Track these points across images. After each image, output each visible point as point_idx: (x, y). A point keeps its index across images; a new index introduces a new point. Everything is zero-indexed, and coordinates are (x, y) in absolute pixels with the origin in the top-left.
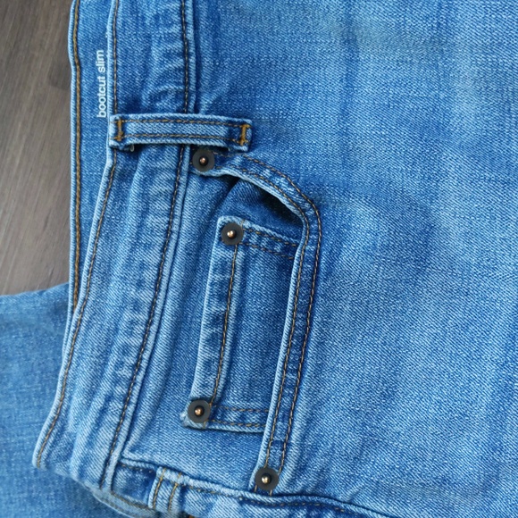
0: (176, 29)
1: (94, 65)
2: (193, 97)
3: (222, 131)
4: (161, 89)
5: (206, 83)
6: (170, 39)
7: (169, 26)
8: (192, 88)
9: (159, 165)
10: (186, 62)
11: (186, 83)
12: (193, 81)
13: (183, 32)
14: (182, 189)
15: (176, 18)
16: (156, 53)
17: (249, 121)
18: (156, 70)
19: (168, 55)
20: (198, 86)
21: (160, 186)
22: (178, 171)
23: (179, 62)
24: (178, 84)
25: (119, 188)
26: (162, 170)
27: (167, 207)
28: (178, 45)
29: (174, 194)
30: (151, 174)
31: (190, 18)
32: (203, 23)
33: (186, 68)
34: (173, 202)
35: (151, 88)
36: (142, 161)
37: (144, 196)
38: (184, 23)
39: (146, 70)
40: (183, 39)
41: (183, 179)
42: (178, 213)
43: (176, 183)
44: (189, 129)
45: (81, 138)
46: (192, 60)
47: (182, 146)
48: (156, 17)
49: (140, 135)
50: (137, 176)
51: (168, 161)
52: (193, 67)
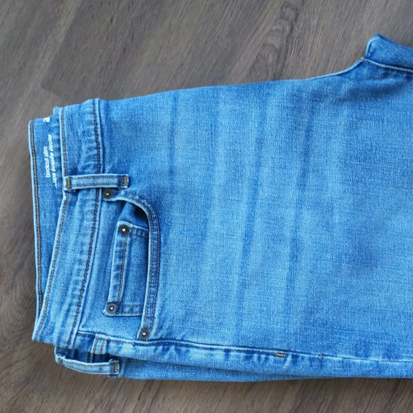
0: (93, 138)
1: (42, 153)
2: (102, 167)
3: (116, 181)
4: (87, 164)
5: (107, 160)
6: (90, 141)
7: (90, 136)
8: (101, 162)
9: (87, 198)
10: (99, 152)
11: (99, 161)
12: (102, 159)
13: (97, 138)
14: (99, 208)
15: (93, 132)
16: (84, 148)
17: (127, 175)
18: (84, 156)
19: (90, 149)
20: (104, 161)
21: (89, 207)
22: (96, 200)
23: (95, 152)
24: (95, 161)
25: (69, 209)
26: (89, 200)
27: (92, 217)
28: (94, 144)
29: (96, 211)
30: (84, 202)
31: (99, 132)
32: (105, 134)
33: (98, 154)
34: (95, 215)
35: (82, 164)
36: (80, 196)
37: (81, 212)
38: (97, 135)
39: (79, 156)
40: (97, 141)
41: (99, 204)
42: (98, 219)
43: (96, 206)
44: (100, 181)
45: (38, 187)
46: (101, 150)
47: (98, 189)
48: (84, 132)
49: (78, 185)
50: (78, 203)
51: (92, 195)
52: (101, 154)
